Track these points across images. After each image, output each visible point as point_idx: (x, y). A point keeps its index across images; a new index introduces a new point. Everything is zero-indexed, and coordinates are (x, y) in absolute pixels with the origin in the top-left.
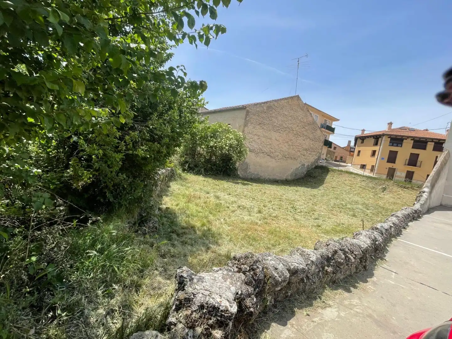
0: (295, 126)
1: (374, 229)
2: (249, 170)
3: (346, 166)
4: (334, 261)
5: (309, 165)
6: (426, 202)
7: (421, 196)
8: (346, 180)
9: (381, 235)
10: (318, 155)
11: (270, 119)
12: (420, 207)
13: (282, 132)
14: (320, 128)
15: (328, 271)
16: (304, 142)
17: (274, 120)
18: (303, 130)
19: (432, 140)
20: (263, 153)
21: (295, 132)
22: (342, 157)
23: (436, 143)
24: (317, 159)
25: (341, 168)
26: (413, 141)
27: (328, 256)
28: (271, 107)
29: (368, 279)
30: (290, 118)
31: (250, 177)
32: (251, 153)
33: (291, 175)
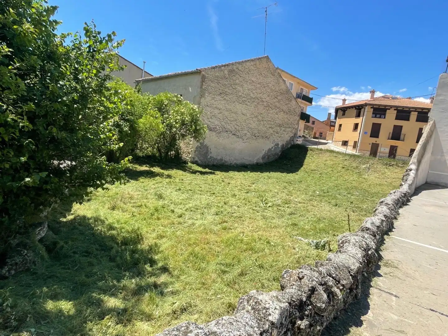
0: (265, 96)
1: (364, 231)
2: (210, 155)
3: (326, 144)
4: (310, 307)
5: (283, 145)
6: (413, 181)
7: (408, 174)
8: (326, 161)
9: (373, 238)
10: (293, 131)
11: (234, 87)
12: (408, 188)
13: (249, 104)
14: (295, 99)
15: (302, 327)
16: (277, 116)
17: (239, 88)
18: (275, 101)
19: (416, 109)
20: (227, 131)
21: (265, 104)
22: (321, 133)
23: (419, 112)
24: (293, 136)
25: (320, 147)
26: (396, 111)
27: (301, 301)
28: (234, 70)
29: (362, 318)
30: (259, 86)
31: (211, 164)
32: (210, 132)
33: (263, 158)
